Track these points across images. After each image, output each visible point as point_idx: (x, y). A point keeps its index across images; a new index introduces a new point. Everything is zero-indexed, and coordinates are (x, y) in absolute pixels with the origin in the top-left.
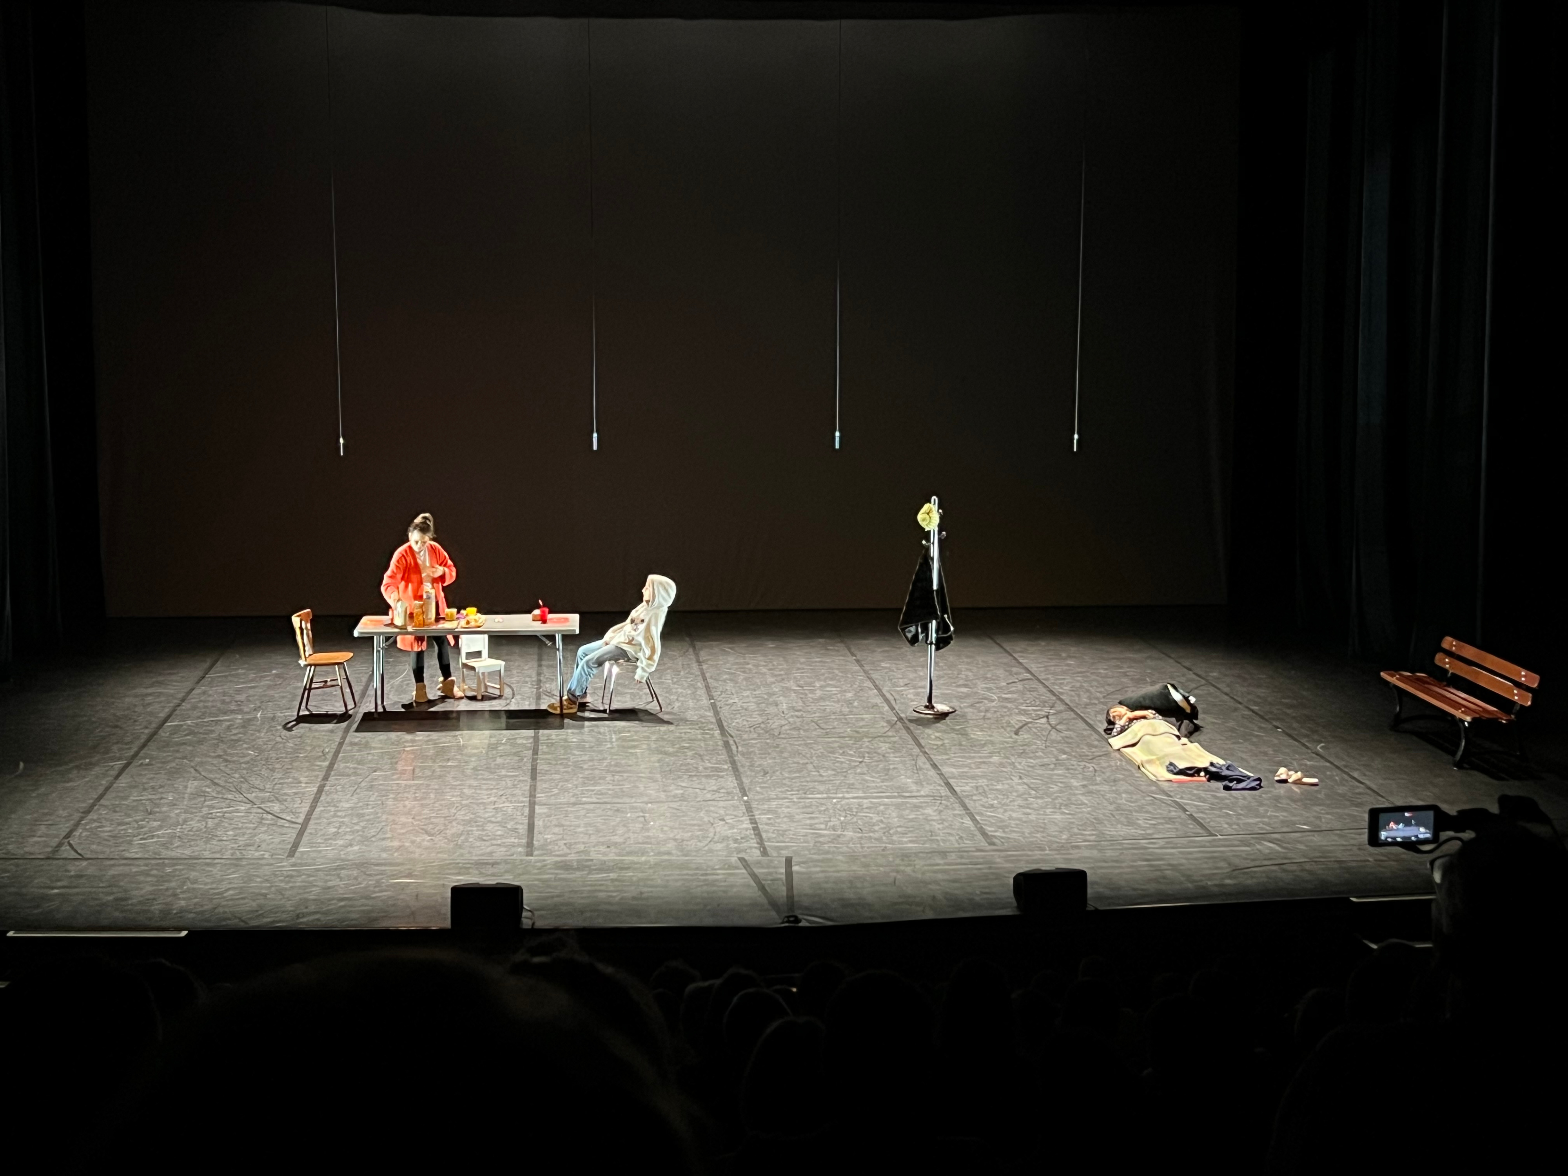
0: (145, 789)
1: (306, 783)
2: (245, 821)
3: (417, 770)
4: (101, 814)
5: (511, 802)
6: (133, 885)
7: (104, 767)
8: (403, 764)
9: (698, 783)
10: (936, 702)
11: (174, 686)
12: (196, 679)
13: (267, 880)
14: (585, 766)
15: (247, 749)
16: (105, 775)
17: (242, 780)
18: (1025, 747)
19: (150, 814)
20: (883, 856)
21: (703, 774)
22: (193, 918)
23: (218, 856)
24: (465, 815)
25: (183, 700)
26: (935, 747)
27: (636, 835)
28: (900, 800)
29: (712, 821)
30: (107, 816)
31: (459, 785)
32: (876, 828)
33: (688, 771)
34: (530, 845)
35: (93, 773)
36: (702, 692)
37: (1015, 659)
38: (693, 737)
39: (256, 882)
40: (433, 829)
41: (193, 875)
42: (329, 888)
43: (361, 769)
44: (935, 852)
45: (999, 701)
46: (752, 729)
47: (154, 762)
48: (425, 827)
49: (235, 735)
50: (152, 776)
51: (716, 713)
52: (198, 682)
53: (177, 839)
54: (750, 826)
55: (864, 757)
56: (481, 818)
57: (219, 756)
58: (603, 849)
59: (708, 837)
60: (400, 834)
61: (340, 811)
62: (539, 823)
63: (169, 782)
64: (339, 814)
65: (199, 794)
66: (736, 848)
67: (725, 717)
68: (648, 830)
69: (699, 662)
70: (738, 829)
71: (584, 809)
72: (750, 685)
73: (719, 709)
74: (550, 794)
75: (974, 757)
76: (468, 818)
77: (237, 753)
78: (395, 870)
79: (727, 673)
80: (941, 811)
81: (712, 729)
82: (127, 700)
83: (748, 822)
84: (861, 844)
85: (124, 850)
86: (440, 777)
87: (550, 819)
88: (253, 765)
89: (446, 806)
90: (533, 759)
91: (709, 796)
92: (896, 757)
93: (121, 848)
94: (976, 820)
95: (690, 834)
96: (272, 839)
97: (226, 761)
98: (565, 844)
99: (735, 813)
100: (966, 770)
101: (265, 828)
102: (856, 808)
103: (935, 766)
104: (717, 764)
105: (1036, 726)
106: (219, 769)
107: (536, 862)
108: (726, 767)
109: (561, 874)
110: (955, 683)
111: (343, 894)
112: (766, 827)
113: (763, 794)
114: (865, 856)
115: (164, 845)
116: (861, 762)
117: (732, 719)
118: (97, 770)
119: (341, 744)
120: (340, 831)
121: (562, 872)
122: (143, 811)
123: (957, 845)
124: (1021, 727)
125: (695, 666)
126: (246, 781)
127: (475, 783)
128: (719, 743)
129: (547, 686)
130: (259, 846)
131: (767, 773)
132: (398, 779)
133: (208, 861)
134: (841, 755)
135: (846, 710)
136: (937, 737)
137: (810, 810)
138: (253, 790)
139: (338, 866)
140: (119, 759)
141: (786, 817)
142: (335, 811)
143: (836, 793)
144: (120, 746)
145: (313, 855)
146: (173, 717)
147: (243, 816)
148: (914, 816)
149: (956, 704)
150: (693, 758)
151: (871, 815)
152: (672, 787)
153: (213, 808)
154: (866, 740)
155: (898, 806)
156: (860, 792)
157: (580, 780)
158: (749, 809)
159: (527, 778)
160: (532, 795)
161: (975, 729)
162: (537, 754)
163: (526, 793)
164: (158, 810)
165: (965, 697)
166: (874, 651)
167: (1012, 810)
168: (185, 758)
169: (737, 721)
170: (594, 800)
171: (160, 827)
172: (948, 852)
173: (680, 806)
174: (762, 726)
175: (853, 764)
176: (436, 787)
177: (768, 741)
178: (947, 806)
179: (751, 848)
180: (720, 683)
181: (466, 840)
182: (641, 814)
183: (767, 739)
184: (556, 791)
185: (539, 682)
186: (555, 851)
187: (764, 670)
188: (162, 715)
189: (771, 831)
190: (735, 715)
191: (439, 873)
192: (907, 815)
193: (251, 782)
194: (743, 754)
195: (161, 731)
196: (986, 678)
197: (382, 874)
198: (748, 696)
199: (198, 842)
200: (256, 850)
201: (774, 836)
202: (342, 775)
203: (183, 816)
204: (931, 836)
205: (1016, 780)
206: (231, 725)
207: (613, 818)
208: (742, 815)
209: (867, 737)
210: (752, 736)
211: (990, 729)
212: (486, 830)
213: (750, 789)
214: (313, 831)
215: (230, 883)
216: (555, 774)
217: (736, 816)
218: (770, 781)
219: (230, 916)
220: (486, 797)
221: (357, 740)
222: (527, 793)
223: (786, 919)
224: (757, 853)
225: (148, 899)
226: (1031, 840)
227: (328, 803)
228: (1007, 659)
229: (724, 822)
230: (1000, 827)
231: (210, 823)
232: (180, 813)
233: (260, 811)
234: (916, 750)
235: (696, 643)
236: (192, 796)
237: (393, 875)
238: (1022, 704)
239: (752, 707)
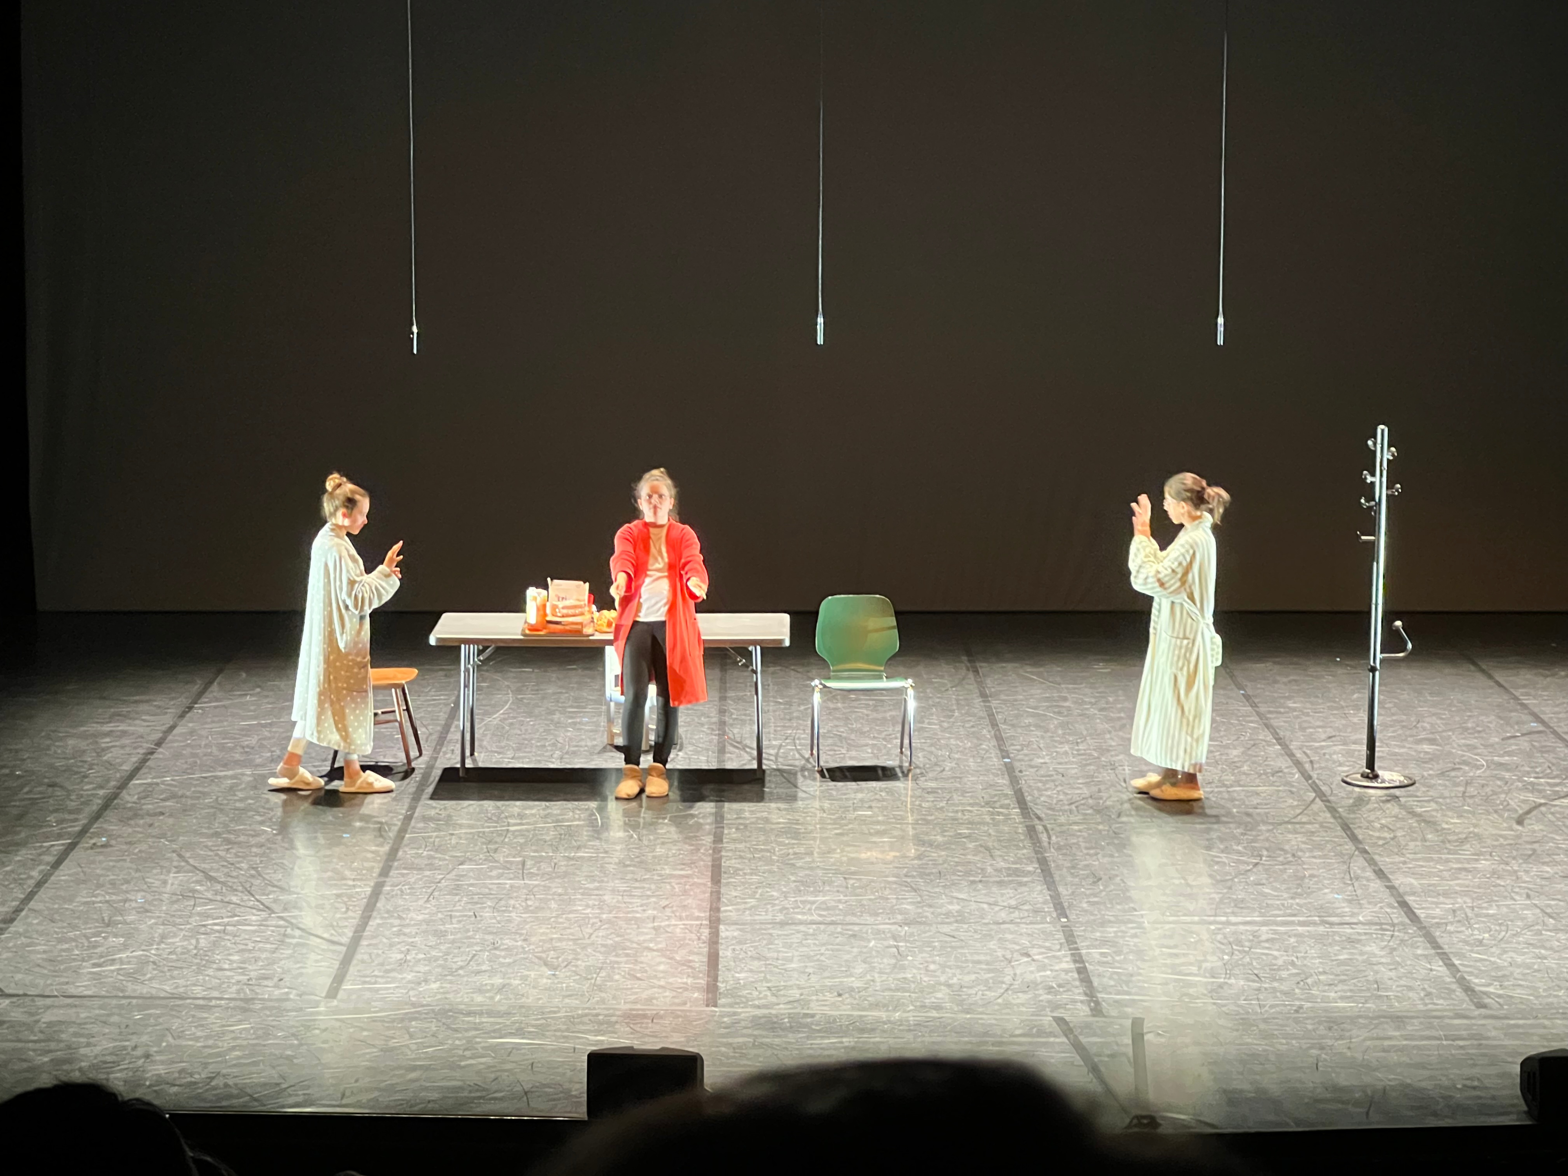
0: (99, 886)
1: (354, 880)
2: (258, 939)
3: (529, 863)
4: (31, 924)
5: (681, 919)
6: (82, 1040)
7: (35, 848)
8: (508, 852)
9: (985, 895)
10: (1380, 768)
11: (144, 721)
12: (179, 711)
13: (293, 1035)
14: (799, 864)
15: (262, 823)
16: (36, 862)
17: (253, 872)
18: (1536, 846)
19: (108, 925)
20: (1297, 1021)
21: (992, 880)
22: (176, 1094)
23: (216, 994)
24: (606, 937)
25: (159, 744)
26: (1381, 842)
27: (885, 977)
28: (1321, 929)
29: (1009, 956)
30: (40, 928)
31: (597, 889)
32: (1284, 974)
33: (968, 873)
34: (712, 990)
35: (18, 858)
36: (989, 745)
37: (1516, 698)
38: (977, 819)
39: (277, 1037)
40: (557, 958)
41: (176, 1024)
42: (393, 1049)
43: (440, 859)
44: (1385, 1017)
45: (1488, 767)
46: (1073, 807)
47: (113, 842)
48: (544, 955)
49: (241, 800)
50: (111, 864)
51: (1014, 780)
52: (182, 716)
53: (151, 966)
54: (1072, 966)
55: (1261, 856)
56: (632, 942)
57: (217, 834)
58: (830, 997)
59: (1003, 982)
60: (502, 965)
61: (408, 925)
62: (725, 953)
63: (137, 875)
64: (407, 930)
65: (186, 894)
66: (1049, 1002)
67: (1030, 787)
68: (903, 968)
69: (983, 695)
70: (1051, 970)
71: (798, 932)
72: (1069, 734)
73: (1017, 773)
74: (743, 906)
75: (1448, 861)
76: (610, 942)
77: (245, 830)
78: (499, 1023)
79: (1033, 715)
80: (1395, 949)
81: (1007, 807)
82: (71, 742)
83: (1068, 959)
84: (1258, 999)
85: (67, 983)
86: (566, 874)
87: (744, 947)
88: (269, 848)
89: (576, 922)
90: (714, 849)
91: (1003, 915)
92: (1314, 857)
93: (63, 980)
94: (1454, 965)
95: (973, 977)
96: (301, 967)
97: (228, 841)
98: (769, 988)
99: (1047, 944)
100: (1435, 880)
101: (290, 952)
102: (1250, 941)
103: (1380, 874)
104: (1016, 863)
105: (1553, 810)
106: (217, 855)
107: (723, 1016)
108: (1030, 868)
109: (764, 1037)
110: (1411, 736)
111: (414, 1060)
112: (1101, 969)
113: (1092, 914)
114: (1265, 1021)
115: (129, 975)
116: (1256, 864)
117: (1039, 789)
118: (23, 854)
119: (408, 818)
120: (408, 958)
121: (764, 1033)
122: (97, 921)
123: (1421, 1007)
124: (1529, 812)
125: (978, 701)
126: (260, 875)
127: (622, 887)
128: (1020, 831)
129: (735, 731)
130: (281, 980)
131: (1101, 879)
132: (498, 878)
133: (201, 1002)
134: (1222, 852)
135: (1229, 778)
136: (1383, 826)
137: (1171, 942)
138: (270, 888)
139: (407, 1014)
140: (59, 837)
141: (1131, 951)
142: (399, 926)
143: (1216, 916)
144: (61, 816)
145: (368, 995)
146: (143, 771)
147: (255, 931)
148: (1346, 956)
149: (1415, 772)
150: (976, 852)
151: (1276, 953)
152: (944, 900)
153: (208, 917)
154: (1263, 828)
155: (1320, 939)
156: (1257, 914)
157: (793, 885)
158: (1070, 939)
159: (706, 880)
160: (715, 909)
161: (1450, 814)
162: (721, 841)
163: (704, 904)
164: (120, 918)
165: (1431, 759)
166: (1276, 682)
167: (1515, 951)
168: (163, 836)
169: (1049, 793)
170: (816, 918)
171: (125, 947)
172: (1407, 1017)
173: (957, 930)
174: (1090, 801)
175: (1243, 867)
176: (560, 891)
177: (1101, 827)
178: (1402, 941)
179: (1074, 1001)
180: (1019, 730)
181: (610, 978)
182: (892, 943)
183: (1099, 824)
184: (752, 902)
185: (722, 724)
186: (753, 1000)
187: (1093, 711)
188: (127, 767)
189: (1108, 974)
190: (1045, 783)
191: (567, 1030)
192: (1336, 955)
193: (267, 877)
194: (1059, 849)
195: (124, 794)
196: (1466, 729)
197: (476, 1029)
198: (1066, 753)
199: (185, 972)
200: (276, 986)
201: (1112, 983)
202: (411, 867)
203: (161, 929)
204: (1378, 989)
205: (1521, 900)
206: (237, 785)
207: (847, 948)
208: (1058, 947)
209: (1265, 823)
210: (1073, 818)
211: (1473, 813)
212: (642, 963)
213: (1071, 905)
214: (366, 957)
215: (235, 1039)
216: (751, 874)
217: (1049, 949)
218: (1104, 893)
219: (235, 1092)
220: (640, 909)
221: (432, 813)
222: (706, 905)
223: (1135, 1121)
224: (1083, 1010)
225: (105, 1062)
226: (1550, 1000)
227: (388, 912)
228: (1499, 698)
229: (1029, 959)
230: (1496, 979)
231: (203, 942)
232: (156, 924)
233: (282, 923)
234: (1349, 847)
235: (978, 665)
236: (175, 898)
237: (494, 1031)
238: (1528, 773)
239: (1073, 771)
